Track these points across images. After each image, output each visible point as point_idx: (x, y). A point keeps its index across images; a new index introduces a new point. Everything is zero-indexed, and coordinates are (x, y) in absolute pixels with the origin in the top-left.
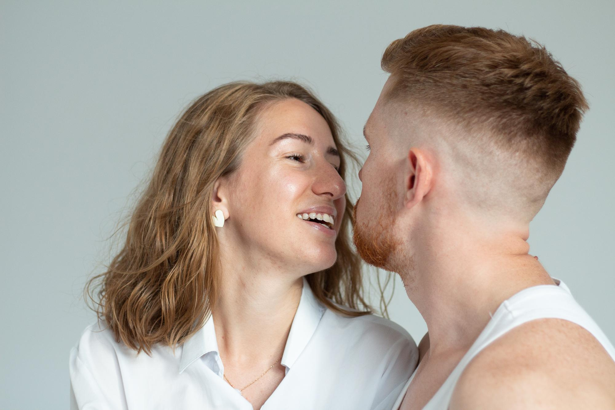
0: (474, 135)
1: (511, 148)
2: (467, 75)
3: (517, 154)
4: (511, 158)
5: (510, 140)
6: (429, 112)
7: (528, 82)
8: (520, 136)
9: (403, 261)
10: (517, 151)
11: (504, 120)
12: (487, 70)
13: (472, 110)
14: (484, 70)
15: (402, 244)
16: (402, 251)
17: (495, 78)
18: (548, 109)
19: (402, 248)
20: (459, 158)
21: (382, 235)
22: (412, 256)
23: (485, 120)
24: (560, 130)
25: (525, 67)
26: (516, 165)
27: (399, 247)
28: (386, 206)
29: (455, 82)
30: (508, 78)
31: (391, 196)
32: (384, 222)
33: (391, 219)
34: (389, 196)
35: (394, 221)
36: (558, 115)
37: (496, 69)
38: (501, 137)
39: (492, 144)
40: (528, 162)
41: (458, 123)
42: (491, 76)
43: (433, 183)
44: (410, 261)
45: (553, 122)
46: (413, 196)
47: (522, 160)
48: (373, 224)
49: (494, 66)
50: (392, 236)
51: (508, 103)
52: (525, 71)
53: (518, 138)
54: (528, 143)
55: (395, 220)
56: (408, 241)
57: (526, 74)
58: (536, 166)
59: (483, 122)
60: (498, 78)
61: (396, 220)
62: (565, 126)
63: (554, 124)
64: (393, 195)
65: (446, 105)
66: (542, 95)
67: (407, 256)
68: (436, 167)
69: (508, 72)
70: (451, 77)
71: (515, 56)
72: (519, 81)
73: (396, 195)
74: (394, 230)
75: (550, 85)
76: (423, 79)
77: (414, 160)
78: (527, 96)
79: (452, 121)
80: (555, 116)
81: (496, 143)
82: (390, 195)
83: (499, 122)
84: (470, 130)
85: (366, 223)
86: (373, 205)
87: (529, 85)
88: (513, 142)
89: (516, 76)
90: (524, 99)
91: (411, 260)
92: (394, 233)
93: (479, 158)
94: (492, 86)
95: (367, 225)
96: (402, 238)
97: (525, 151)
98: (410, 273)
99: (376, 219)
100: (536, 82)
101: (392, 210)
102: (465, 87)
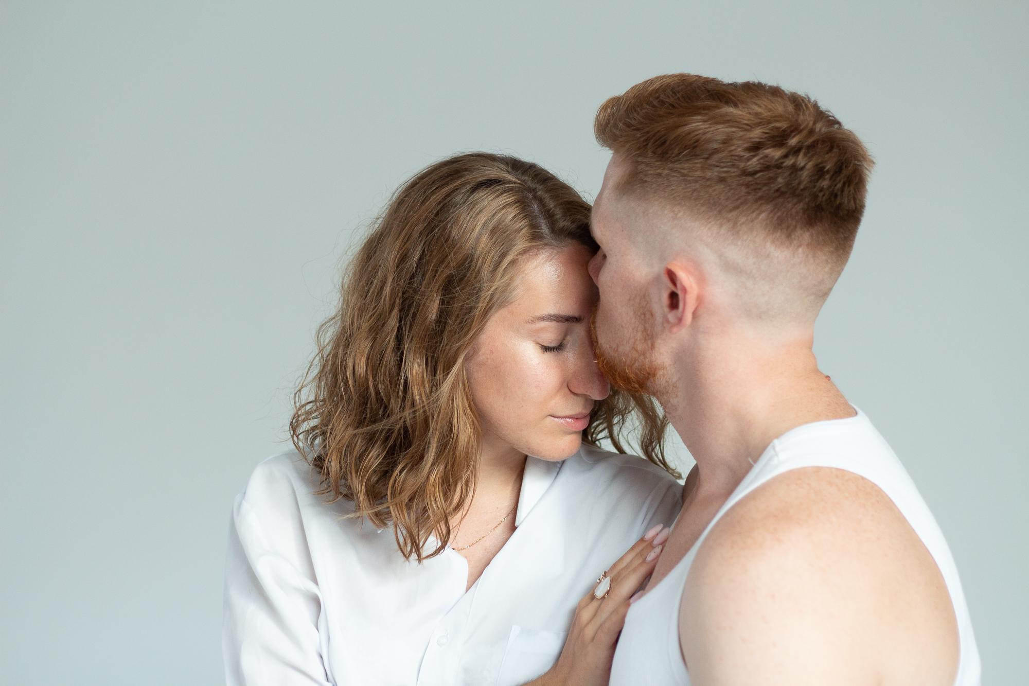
0: (745, 237)
1: (793, 245)
2: (722, 164)
3: (800, 250)
4: (794, 256)
5: (789, 236)
6: (680, 214)
7: (801, 160)
8: (801, 229)
9: (665, 388)
10: (800, 246)
11: (779, 214)
12: (747, 155)
13: (737, 208)
14: (744, 156)
15: (663, 369)
16: (664, 376)
17: (760, 163)
18: (830, 187)
19: (664, 373)
20: (730, 267)
21: (638, 361)
22: (677, 381)
23: (756, 218)
24: (847, 208)
25: (793, 141)
26: (801, 263)
27: (660, 373)
28: (640, 328)
29: (709, 174)
30: (776, 161)
31: (645, 317)
32: (640, 347)
33: (649, 342)
34: (643, 316)
35: (653, 346)
36: (842, 190)
37: (758, 152)
38: (778, 234)
39: (768, 244)
40: (814, 256)
41: (721, 225)
42: (754, 163)
43: (700, 300)
44: (673, 386)
45: (838, 202)
46: (680, 320)
47: (807, 255)
48: (626, 348)
49: (756, 148)
50: (651, 362)
51: (780, 193)
52: (794, 147)
53: (799, 232)
54: (812, 236)
55: (654, 343)
56: (670, 365)
57: (796, 151)
58: (824, 258)
59: (752, 221)
60: (763, 164)
61: (656, 344)
62: (852, 202)
63: (840, 204)
64: (648, 315)
65: (703, 205)
66: (820, 172)
67: (670, 382)
68: (702, 280)
69: (775, 154)
70: (703, 169)
71: (778, 128)
72: (789, 162)
73: (652, 315)
74: (653, 355)
75: (826, 156)
76: (666, 172)
77: (672, 276)
78: (802, 179)
79: (713, 223)
80: (839, 193)
81: (773, 242)
82: (644, 314)
83: (773, 217)
84: (738, 233)
85: (614, 347)
86: (622, 327)
87: (802, 164)
88: (793, 236)
89: (786, 156)
90: (799, 184)
91: (675, 385)
92: (654, 359)
93: (754, 263)
94: (758, 175)
95: (616, 349)
96: (664, 363)
97: (808, 245)
98: (671, 400)
99: (629, 343)
100: (810, 159)
101: (649, 332)
102: (722, 180)
